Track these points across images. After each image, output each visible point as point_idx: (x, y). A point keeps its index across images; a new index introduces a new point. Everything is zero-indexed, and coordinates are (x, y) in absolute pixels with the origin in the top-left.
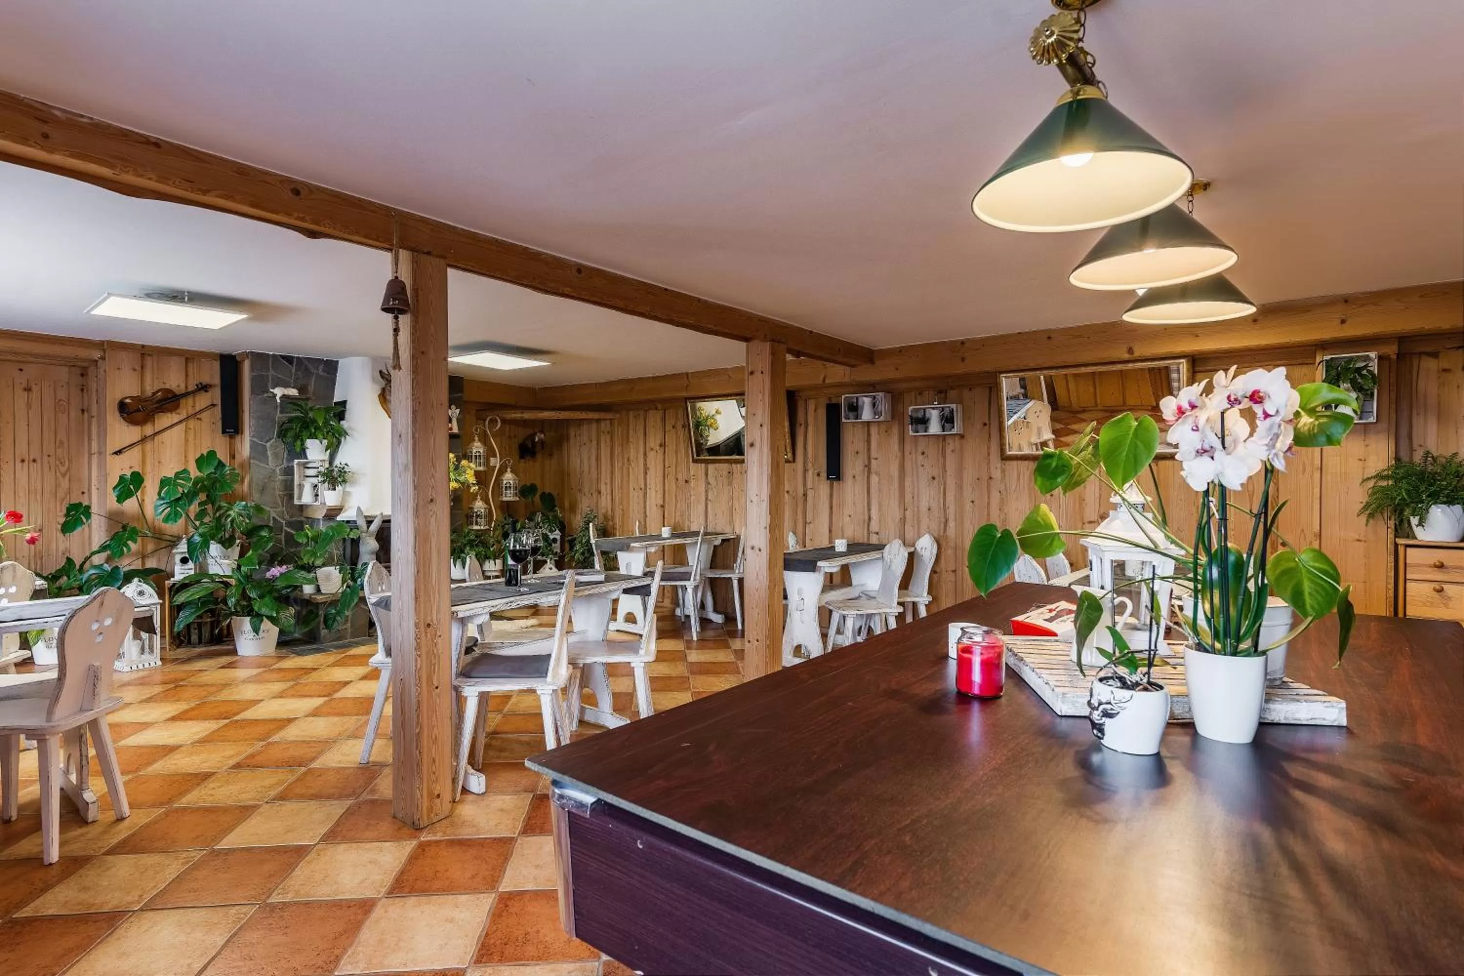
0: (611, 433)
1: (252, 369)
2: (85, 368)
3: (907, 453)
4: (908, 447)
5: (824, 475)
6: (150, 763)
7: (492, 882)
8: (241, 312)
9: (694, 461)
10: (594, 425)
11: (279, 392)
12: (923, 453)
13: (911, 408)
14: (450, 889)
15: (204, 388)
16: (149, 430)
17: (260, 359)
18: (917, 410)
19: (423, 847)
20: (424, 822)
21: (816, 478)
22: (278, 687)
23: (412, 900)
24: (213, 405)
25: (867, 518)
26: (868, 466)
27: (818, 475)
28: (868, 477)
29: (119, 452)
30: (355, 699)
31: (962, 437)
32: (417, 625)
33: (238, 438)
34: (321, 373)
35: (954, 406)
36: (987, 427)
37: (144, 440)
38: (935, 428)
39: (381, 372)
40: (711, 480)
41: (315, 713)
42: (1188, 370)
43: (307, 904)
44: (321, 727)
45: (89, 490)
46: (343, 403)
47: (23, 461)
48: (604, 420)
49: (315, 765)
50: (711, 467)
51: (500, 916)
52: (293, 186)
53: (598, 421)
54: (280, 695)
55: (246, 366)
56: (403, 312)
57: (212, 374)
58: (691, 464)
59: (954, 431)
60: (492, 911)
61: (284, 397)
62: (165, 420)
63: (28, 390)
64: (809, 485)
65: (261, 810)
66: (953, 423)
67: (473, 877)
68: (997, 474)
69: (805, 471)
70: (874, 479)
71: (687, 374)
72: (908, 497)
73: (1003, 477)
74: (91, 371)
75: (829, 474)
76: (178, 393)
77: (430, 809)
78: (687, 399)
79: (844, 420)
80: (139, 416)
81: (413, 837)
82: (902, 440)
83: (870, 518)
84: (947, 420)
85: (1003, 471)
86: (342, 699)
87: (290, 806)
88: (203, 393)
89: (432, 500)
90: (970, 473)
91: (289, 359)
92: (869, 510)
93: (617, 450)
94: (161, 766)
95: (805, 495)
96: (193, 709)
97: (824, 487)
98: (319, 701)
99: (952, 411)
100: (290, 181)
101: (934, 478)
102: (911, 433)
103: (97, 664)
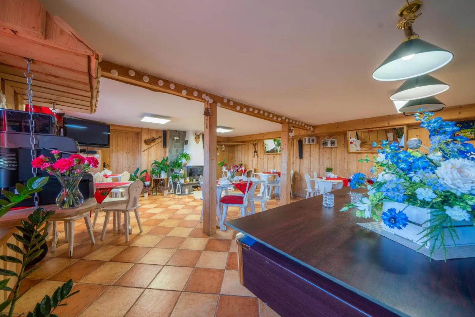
0: (245, 148)
1: (169, 133)
2: (138, 134)
3: (321, 152)
4: (321, 150)
5: (298, 157)
6: (152, 217)
7: (227, 250)
8: (169, 120)
9: (265, 154)
10: (241, 146)
11: (175, 138)
12: (325, 152)
13: (322, 140)
14: (218, 250)
15: (160, 137)
16: (149, 146)
17: (171, 131)
18: (324, 141)
19: (210, 239)
20: (210, 234)
21: (296, 158)
22: (175, 202)
23: (210, 252)
24: (161, 141)
25: (309, 168)
26: (310, 155)
27: (297, 157)
28: (310, 158)
29: (144, 151)
30: (191, 206)
31: (337, 147)
32: (209, 188)
33: (166, 148)
34: (183, 134)
35: (334, 140)
36: (344, 145)
37: (149, 148)
38: (329, 145)
39: (195, 134)
40: (269, 159)
41: (183, 208)
42: (406, 128)
43: (187, 250)
44: (185, 211)
45: (138, 159)
46: (187, 141)
47: (127, 153)
48: (243, 144)
49: (185, 219)
50: (269, 155)
51: (231, 258)
52: (186, 87)
53: (242, 145)
54: (175, 204)
55: (168, 132)
56: (208, 115)
57: (161, 134)
58: (264, 155)
59: (335, 146)
60: (229, 256)
61: (176, 139)
62: (152, 144)
63: (128, 138)
64: (294, 160)
65: (175, 228)
66: (334, 144)
67: (223, 248)
68: (346, 157)
69: (293, 156)
70: (312, 158)
71: (264, 133)
72: (321, 163)
73: (348, 158)
74: (139, 134)
75: (299, 157)
76: (156, 138)
77: (212, 232)
78: (263, 139)
79: (304, 144)
80: (148, 143)
81: (208, 238)
82: (320, 149)
83: (310, 168)
84: (333, 143)
85: (348, 156)
86: (189, 206)
87: (181, 228)
88: (160, 138)
89: (213, 160)
90: (339, 157)
91: (176, 131)
92: (310, 166)
93: (246, 152)
94: (154, 217)
95: (293, 162)
96: (159, 206)
97: (298, 160)
98: (183, 206)
99: (334, 141)
100: (185, 86)
101: (328, 158)
102: (322, 147)
103: (136, 196)
